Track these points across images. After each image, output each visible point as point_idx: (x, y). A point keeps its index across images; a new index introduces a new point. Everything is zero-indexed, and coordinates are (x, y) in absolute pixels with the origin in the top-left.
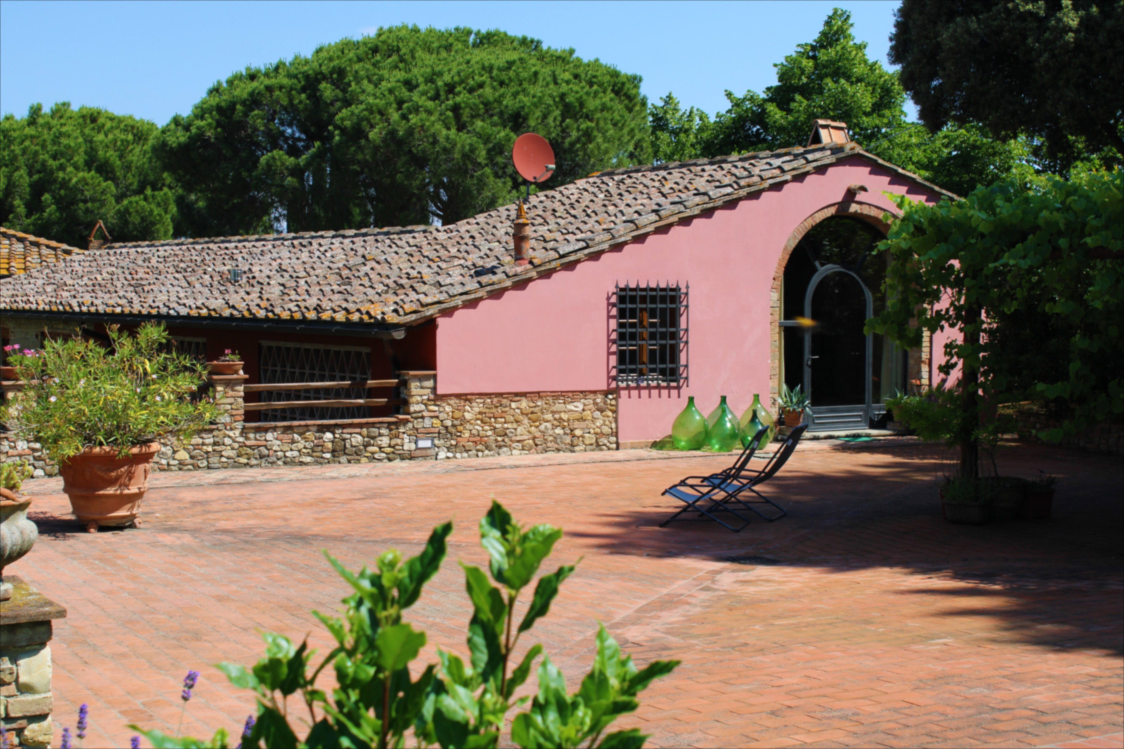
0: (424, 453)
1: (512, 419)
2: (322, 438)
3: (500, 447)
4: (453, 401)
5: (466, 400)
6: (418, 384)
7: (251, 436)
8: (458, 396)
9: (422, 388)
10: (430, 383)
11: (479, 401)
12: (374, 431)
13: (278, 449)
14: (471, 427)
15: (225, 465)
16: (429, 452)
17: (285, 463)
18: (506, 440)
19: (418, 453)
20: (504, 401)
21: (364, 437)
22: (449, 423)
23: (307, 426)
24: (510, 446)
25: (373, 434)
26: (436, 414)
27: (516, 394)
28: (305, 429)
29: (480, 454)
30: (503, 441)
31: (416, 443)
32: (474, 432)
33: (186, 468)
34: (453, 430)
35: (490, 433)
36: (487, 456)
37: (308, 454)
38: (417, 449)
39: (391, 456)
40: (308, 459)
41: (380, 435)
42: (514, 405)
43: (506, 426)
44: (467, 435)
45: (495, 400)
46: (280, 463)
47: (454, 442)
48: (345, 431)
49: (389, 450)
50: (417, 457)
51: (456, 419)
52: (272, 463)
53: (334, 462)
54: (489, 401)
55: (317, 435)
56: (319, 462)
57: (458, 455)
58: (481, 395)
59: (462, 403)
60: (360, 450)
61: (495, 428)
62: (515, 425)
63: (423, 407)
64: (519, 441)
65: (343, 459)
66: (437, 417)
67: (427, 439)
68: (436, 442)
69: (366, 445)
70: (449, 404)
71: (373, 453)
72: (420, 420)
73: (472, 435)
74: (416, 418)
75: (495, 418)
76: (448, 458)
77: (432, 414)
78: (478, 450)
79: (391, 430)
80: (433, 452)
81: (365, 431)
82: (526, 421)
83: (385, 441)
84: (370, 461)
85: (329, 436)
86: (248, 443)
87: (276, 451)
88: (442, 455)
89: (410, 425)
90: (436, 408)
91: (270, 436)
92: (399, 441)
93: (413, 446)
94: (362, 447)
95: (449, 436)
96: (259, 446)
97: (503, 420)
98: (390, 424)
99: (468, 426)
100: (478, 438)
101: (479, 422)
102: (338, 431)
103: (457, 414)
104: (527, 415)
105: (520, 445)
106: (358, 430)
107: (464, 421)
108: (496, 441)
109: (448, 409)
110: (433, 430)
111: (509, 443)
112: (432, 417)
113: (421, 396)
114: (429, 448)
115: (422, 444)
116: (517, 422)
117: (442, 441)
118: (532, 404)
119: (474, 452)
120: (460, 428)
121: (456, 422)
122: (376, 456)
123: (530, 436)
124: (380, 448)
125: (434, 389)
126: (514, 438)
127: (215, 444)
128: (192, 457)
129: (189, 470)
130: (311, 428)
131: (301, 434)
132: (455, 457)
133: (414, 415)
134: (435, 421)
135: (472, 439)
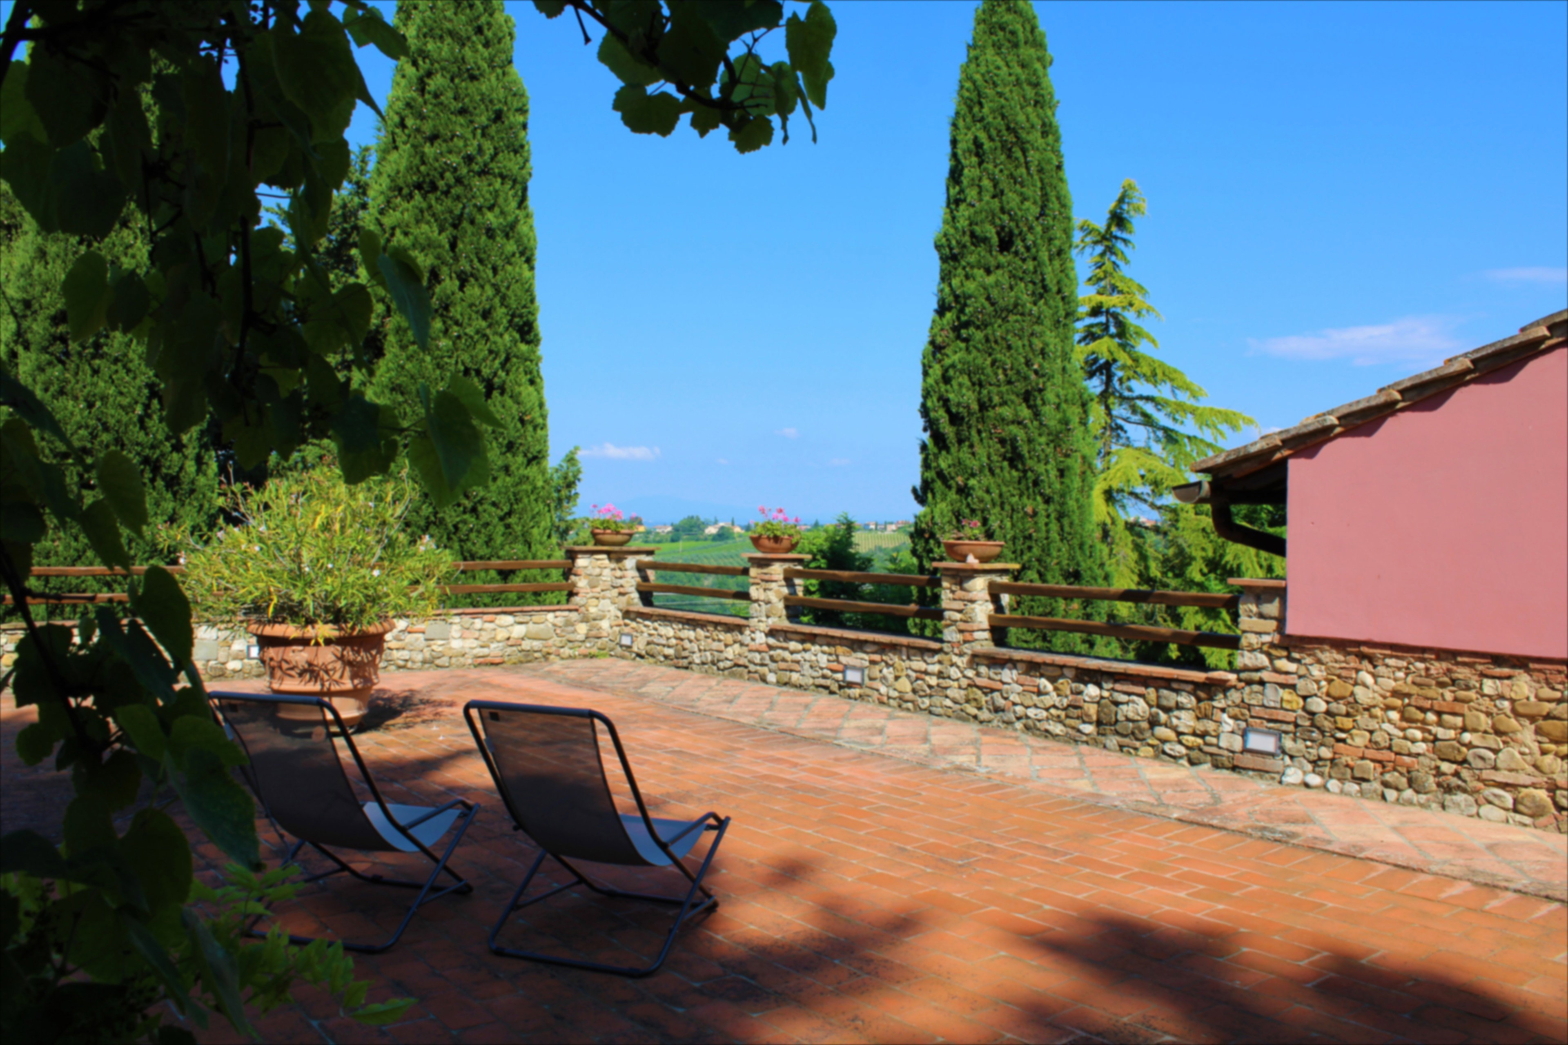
0: (1258, 762)
1: (1485, 722)
2: (1080, 693)
3: (1449, 790)
4: (1329, 656)
5: (1362, 657)
6: (1254, 608)
7: (983, 669)
8: (1340, 645)
9: (1261, 616)
10: (1272, 608)
11: (1391, 662)
12: (1170, 697)
13: (1017, 699)
14: (1373, 724)
15: (950, 712)
16: (1269, 763)
17: (1027, 728)
18: (1465, 773)
19: (1247, 760)
20: (1462, 673)
21: (1150, 706)
22: (1319, 705)
23: (1062, 667)
24: (1474, 792)
25: (1164, 703)
26: (1292, 679)
27: (1498, 660)
28: (1057, 672)
29: (1391, 794)
30: (1457, 774)
31: (1244, 735)
32: (1378, 737)
33: (905, 705)
34: (1327, 724)
35: (1421, 747)
36: (1410, 803)
37: (1058, 719)
38: (1245, 750)
39: (1195, 754)
40: (1058, 729)
41: (1179, 707)
42: (1489, 686)
43: (1467, 737)
44: (1360, 739)
45: (1437, 668)
46: (1019, 725)
47: (1326, 753)
48: (1118, 686)
49: (1190, 740)
50: (1246, 769)
51: (1336, 699)
52: (1009, 723)
53: (1096, 743)
54: (1420, 665)
55: (1074, 685)
56: (1074, 739)
57: (1333, 785)
58: (1398, 649)
59: (1353, 662)
60: (1142, 731)
61: (1436, 739)
62: (1493, 741)
63: (1263, 660)
64: (1504, 786)
65: (1113, 741)
66: (1293, 687)
67: (1268, 732)
68: (1288, 743)
69: (1153, 722)
70: (1319, 662)
71: (1164, 741)
72: (1256, 688)
73: (1374, 744)
74: (1249, 683)
75: (1439, 714)
76: (1307, 785)
77: (1281, 679)
78: (1386, 784)
79: (1199, 700)
80: (1276, 764)
81: (1151, 692)
82: (1527, 734)
83: (1186, 720)
84: (1156, 757)
85: (1092, 690)
86: (979, 681)
87: (1014, 704)
88: (1293, 775)
89: (1234, 696)
90: (1292, 667)
91: (1008, 675)
92: (1210, 726)
93: (1237, 743)
94: (1145, 725)
95: (1316, 735)
96: (993, 690)
97: (1458, 721)
98: (1197, 686)
99: (1363, 719)
100: (1386, 755)
101: (1394, 715)
102: (1108, 685)
103: (1338, 687)
104: (1532, 719)
105: (1508, 798)
106: (1140, 690)
107: (1354, 707)
108: (1439, 773)
109: (1317, 671)
110: (1281, 715)
111: (1474, 784)
112: (1283, 686)
113: (1259, 633)
114: (1273, 755)
115: (1257, 741)
116: (1498, 733)
117: (1300, 745)
118: (1546, 692)
119: (1376, 785)
120: (1347, 723)
121: (1334, 706)
122: (1167, 747)
123: (1542, 779)
124: (1179, 734)
125: (1281, 621)
126: (1487, 774)
127: (940, 675)
128: (914, 691)
129: (908, 710)
130: (1066, 672)
131: (1053, 680)
132: (1325, 788)
133: (1244, 675)
134: (1285, 694)
135: (1371, 753)
